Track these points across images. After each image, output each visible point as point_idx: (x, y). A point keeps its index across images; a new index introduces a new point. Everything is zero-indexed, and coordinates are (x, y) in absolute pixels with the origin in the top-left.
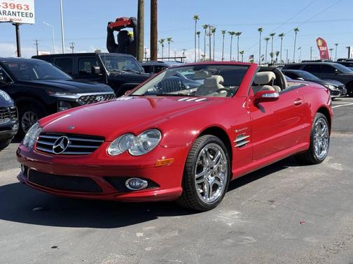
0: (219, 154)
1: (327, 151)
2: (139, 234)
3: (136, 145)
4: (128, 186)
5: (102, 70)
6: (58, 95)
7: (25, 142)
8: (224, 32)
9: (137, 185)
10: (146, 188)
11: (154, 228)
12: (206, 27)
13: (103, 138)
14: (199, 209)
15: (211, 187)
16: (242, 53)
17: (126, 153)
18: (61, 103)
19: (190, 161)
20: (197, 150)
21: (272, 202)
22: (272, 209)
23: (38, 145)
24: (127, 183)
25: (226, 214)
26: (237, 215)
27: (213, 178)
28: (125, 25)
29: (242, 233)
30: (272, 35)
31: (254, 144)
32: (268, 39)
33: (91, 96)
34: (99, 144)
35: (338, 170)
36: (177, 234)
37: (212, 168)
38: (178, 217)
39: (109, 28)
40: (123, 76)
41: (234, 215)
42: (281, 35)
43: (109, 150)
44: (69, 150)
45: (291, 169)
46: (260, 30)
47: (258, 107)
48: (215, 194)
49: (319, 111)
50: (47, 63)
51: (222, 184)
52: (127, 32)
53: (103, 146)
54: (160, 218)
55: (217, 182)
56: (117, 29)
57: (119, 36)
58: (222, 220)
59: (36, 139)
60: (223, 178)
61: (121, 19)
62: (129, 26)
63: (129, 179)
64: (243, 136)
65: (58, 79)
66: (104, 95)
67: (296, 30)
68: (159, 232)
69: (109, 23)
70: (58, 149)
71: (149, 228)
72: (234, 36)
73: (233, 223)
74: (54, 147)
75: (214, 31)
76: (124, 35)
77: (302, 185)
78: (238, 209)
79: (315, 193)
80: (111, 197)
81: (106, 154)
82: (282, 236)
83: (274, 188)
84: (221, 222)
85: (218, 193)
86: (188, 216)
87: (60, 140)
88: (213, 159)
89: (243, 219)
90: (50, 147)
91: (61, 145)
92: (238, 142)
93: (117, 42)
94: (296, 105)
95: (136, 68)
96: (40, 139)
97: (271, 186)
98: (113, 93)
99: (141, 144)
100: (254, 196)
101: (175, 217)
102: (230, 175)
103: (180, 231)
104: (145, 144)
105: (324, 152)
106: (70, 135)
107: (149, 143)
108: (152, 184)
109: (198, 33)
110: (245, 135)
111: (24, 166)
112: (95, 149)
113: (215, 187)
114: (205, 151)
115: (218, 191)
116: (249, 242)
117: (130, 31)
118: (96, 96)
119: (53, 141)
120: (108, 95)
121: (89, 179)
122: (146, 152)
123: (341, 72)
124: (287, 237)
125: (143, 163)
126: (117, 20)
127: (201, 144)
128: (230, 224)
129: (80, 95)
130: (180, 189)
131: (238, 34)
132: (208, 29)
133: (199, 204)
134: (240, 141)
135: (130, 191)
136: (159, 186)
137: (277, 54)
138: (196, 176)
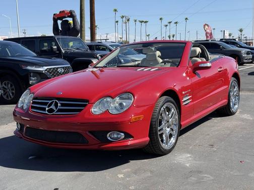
0: (173, 110)
1: (238, 106)
2: (121, 176)
3: (113, 105)
4: (109, 138)
5: (59, 49)
6: (29, 68)
7: (20, 105)
8: (135, 21)
9: (115, 137)
10: (124, 139)
11: (129, 170)
12: (123, 17)
13: (87, 101)
14: (161, 153)
15: (168, 136)
16: (148, 35)
17: (107, 112)
18: (32, 74)
19: (154, 117)
20: (159, 108)
21: (212, 146)
22: (214, 151)
23: (33, 107)
24: (108, 135)
25: (181, 157)
26: (190, 157)
27: (168, 130)
28: (66, 16)
29: (200, 172)
30: (170, 23)
31: (194, 102)
32: (166, 26)
33: (54, 68)
34: (85, 106)
35: (250, 120)
36: (149, 174)
37: (168, 122)
38: (145, 160)
39: (54, 18)
40: (74, 53)
41: (188, 157)
42: (176, 23)
43: (93, 110)
44: (60, 110)
45: (215, 120)
46: (161, 19)
47: (195, 74)
48: (170, 142)
49: (233, 76)
50: (17, 44)
51: (175, 133)
52: (67, 21)
53: (88, 107)
54: (132, 162)
55: (172, 132)
56: (61, 18)
57: (62, 24)
58: (180, 162)
59: (30, 103)
60: (176, 128)
61: (63, 11)
62: (69, 17)
63: (109, 133)
64: (187, 96)
65: (27, 56)
66: (63, 68)
67: (186, 19)
68: (135, 173)
69: (54, 15)
70: (51, 111)
71: (126, 170)
72: (143, 23)
73: (189, 164)
74: (47, 109)
75: (128, 20)
76: (65, 23)
77: (229, 132)
78: (189, 153)
79: (241, 138)
80: (95, 147)
81: (90, 114)
82: (232, 173)
83: (208, 135)
84: (180, 163)
85: (173, 140)
86: (153, 159)
87: (52, 103)
88: (168, 115)
89: (196, 161)
90: (44, 109)
91: (53, 107)
92: (184, 101)
93: (60, 29)
94: (219, 72)
95: (83, 47)
96: (34, 103)
97: (207, 134)
98: (69, 66)
99: (118, 105)
100: (197, 142)
101: (143, 161)
102: (180, 126)
103: (151, 172)
104: (121, 104)
105: (236, 106)
106: (59, 99)
107: (124, 104)
108: (128, 136)
109: (117, 22)
110: (189, 96)
111: (20, 124)
112: (82, 110)
113: (171, 136)
114: (164, 109)
115: (172, 139)
116: (208, 179)
117: (70, 20)
118: (57, 68)
119: (45, 104)
120: (66, 67)
121: (78, 133)
122: (122, 111)
123: (225, 48)
124: (235, 174)
125: (119, 120)
126: (60, 12)
127: (161, 104)
128: (188, 165)
129: (46, 68)
130: (148, 139)
131: (146, 22)
132: (124, 19)
133: (160, 150)
134: (186, 100)
135: (111, 142)
136: (133, 137)
137: (173, 36)
138: (159, 128)
